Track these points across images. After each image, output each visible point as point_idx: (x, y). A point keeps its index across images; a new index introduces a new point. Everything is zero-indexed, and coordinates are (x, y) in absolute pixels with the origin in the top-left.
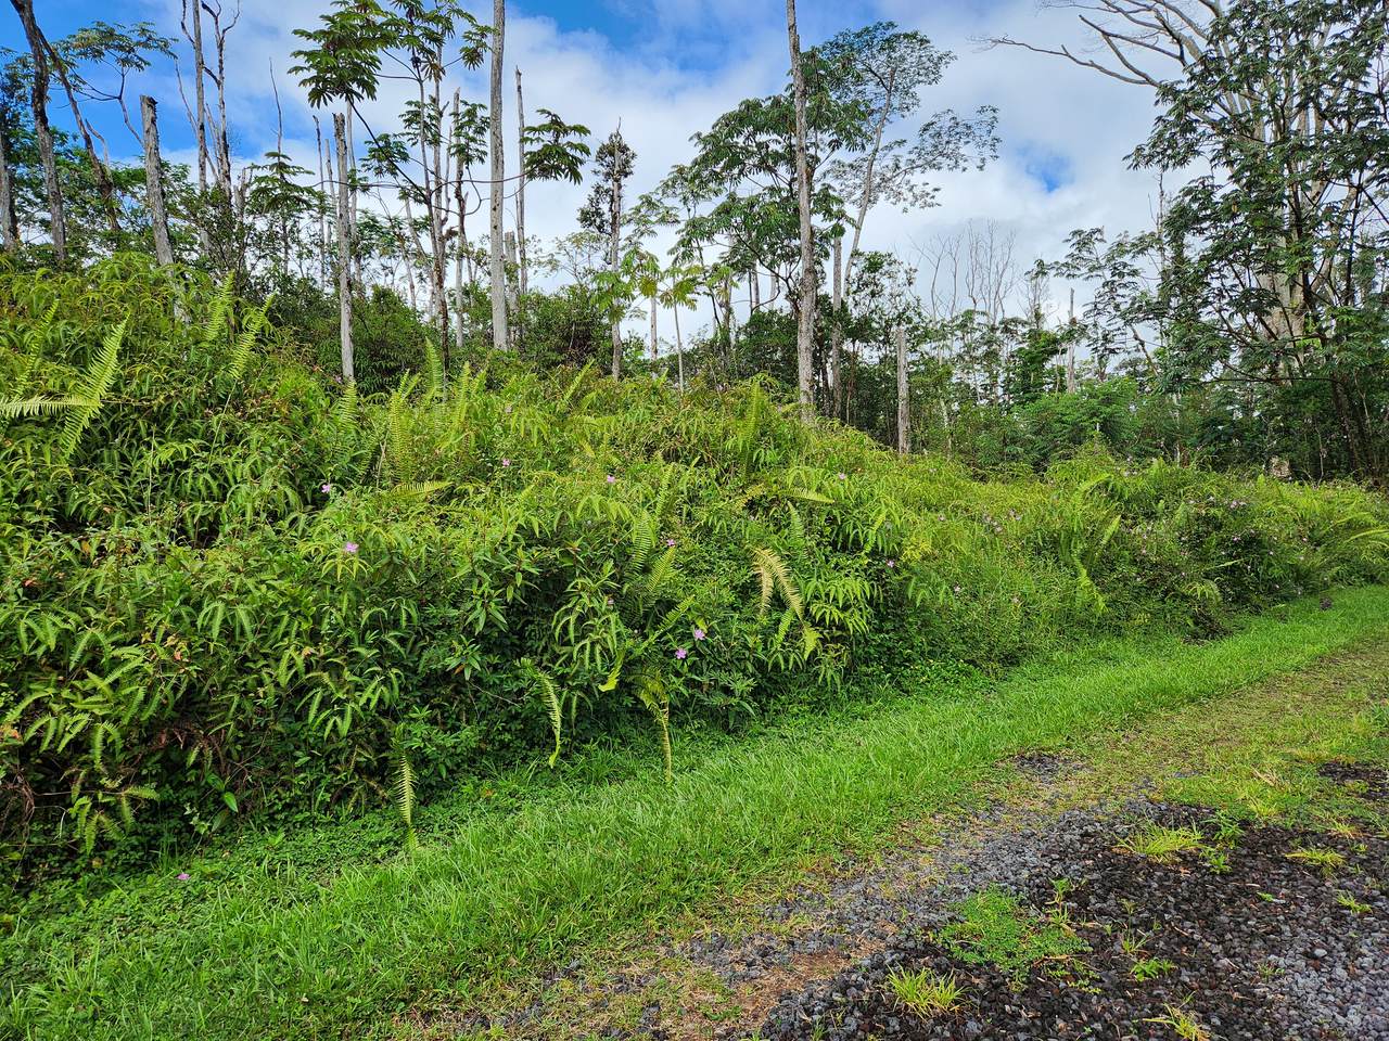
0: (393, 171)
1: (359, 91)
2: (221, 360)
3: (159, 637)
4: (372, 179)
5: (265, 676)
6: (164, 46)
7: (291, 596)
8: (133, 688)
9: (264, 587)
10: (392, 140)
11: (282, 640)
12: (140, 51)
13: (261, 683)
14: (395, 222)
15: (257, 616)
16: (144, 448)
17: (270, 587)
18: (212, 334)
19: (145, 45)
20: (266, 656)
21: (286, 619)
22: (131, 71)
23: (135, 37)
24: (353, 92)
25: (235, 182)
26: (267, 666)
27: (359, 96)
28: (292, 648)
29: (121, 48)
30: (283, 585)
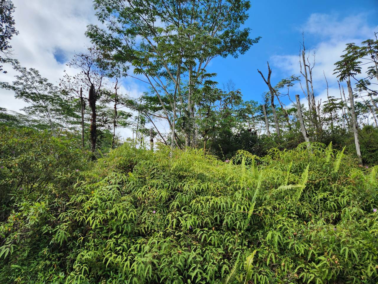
0: (366, 89)
1: (356, 73)
2: (331, 166)
3: (330, 255)
4: (358, 93)
5: (363, 272)
6: (297, 79)
7: (368, 246)
8: (325, 269)
9: (358, 242)
10: (364, 80)
11: (367, 261)
12: (292, 82)
13: (361, 273)
14: (367, 102)
15: (358, 251)
16: (314, 194)
17: (360, 242)
18: (328, 160)
19: (293, 80)
20: (362, 265)
21: (367, 254)
22: (290, 87)
23: (290, 80)
24: (353, 74)
25: (317, 105)
26: (363, 268)
27: (355, 74)
28: (371, 264)
29: (288, 83)
30: (365, 242)
